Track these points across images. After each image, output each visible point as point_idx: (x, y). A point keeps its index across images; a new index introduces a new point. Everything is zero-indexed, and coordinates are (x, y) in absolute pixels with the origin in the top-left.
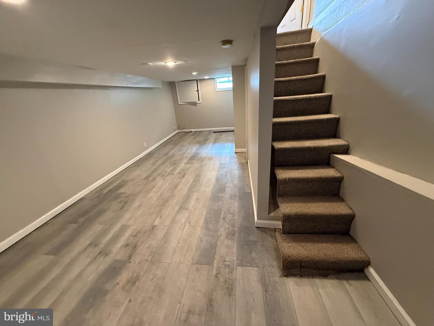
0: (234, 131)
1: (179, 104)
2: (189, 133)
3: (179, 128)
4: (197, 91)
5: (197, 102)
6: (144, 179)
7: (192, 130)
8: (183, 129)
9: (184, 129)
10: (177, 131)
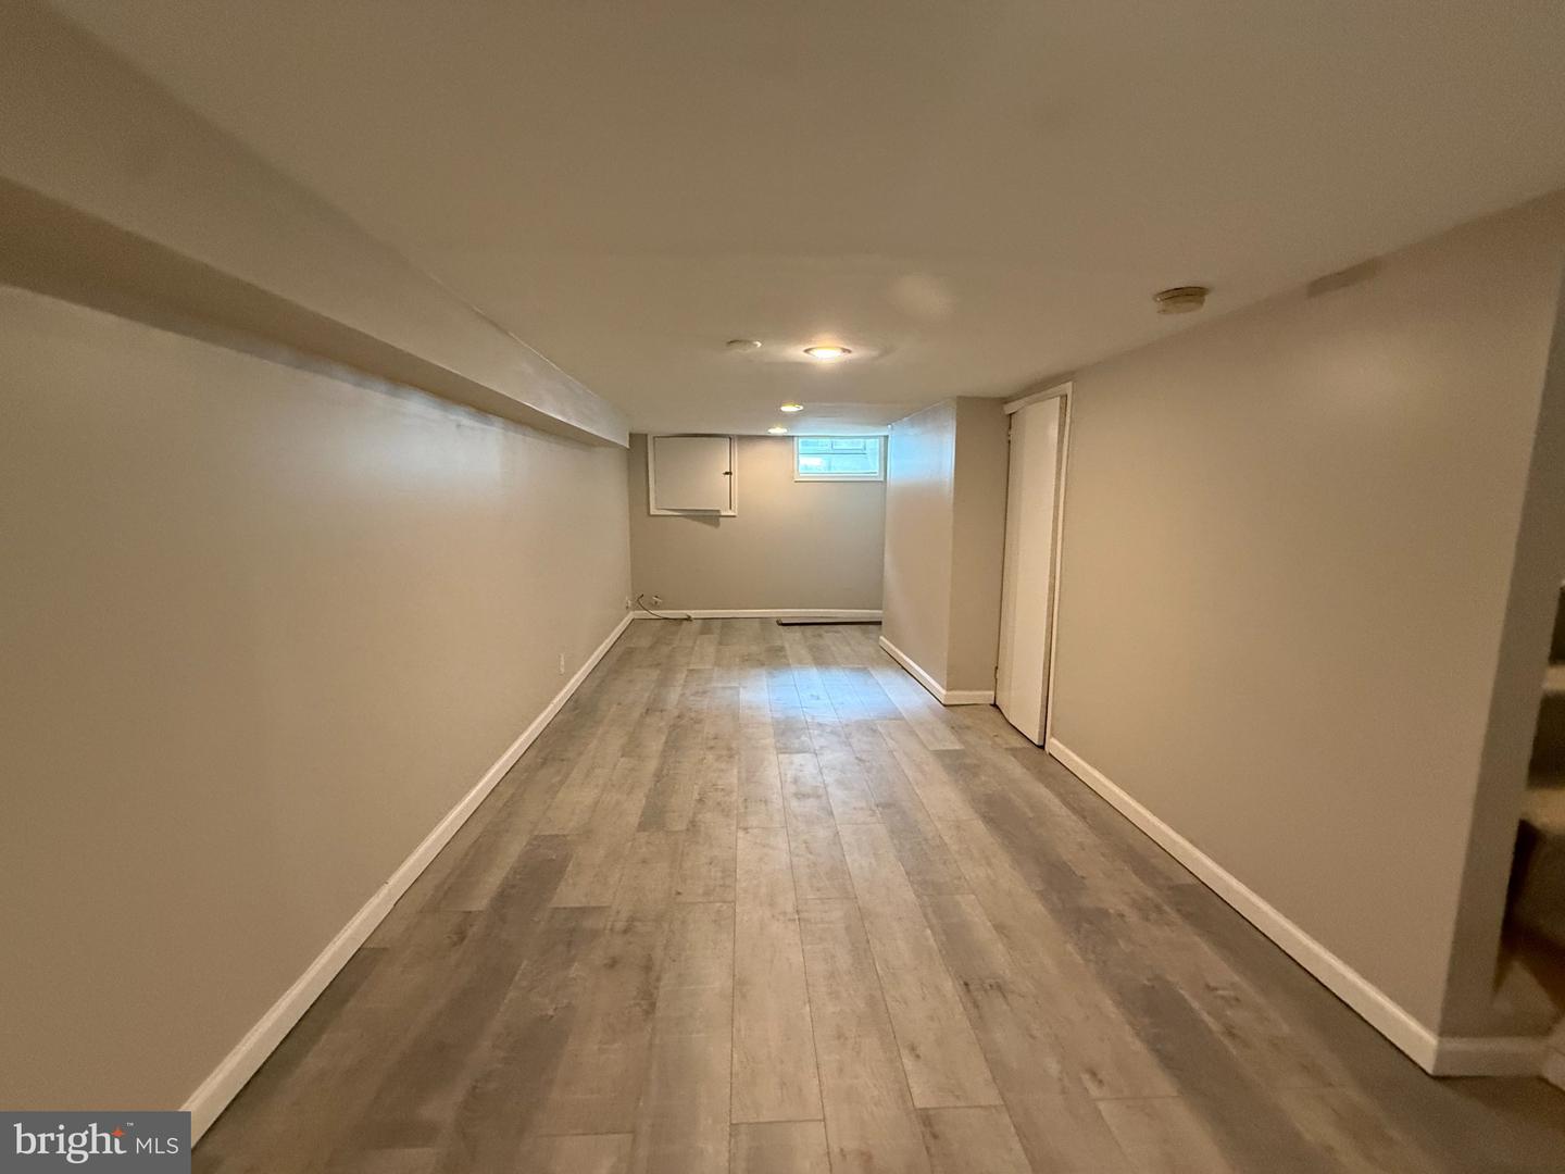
0: (880, 623)
1: (652, 513)
2: (680, 624)
3: (639, 602)
4: (727, 473)
5: (723, 514)
6: (642, 827)
7: (693, 613)
8: (656, 606)
9: (658, 608)
10: (631, 615)
